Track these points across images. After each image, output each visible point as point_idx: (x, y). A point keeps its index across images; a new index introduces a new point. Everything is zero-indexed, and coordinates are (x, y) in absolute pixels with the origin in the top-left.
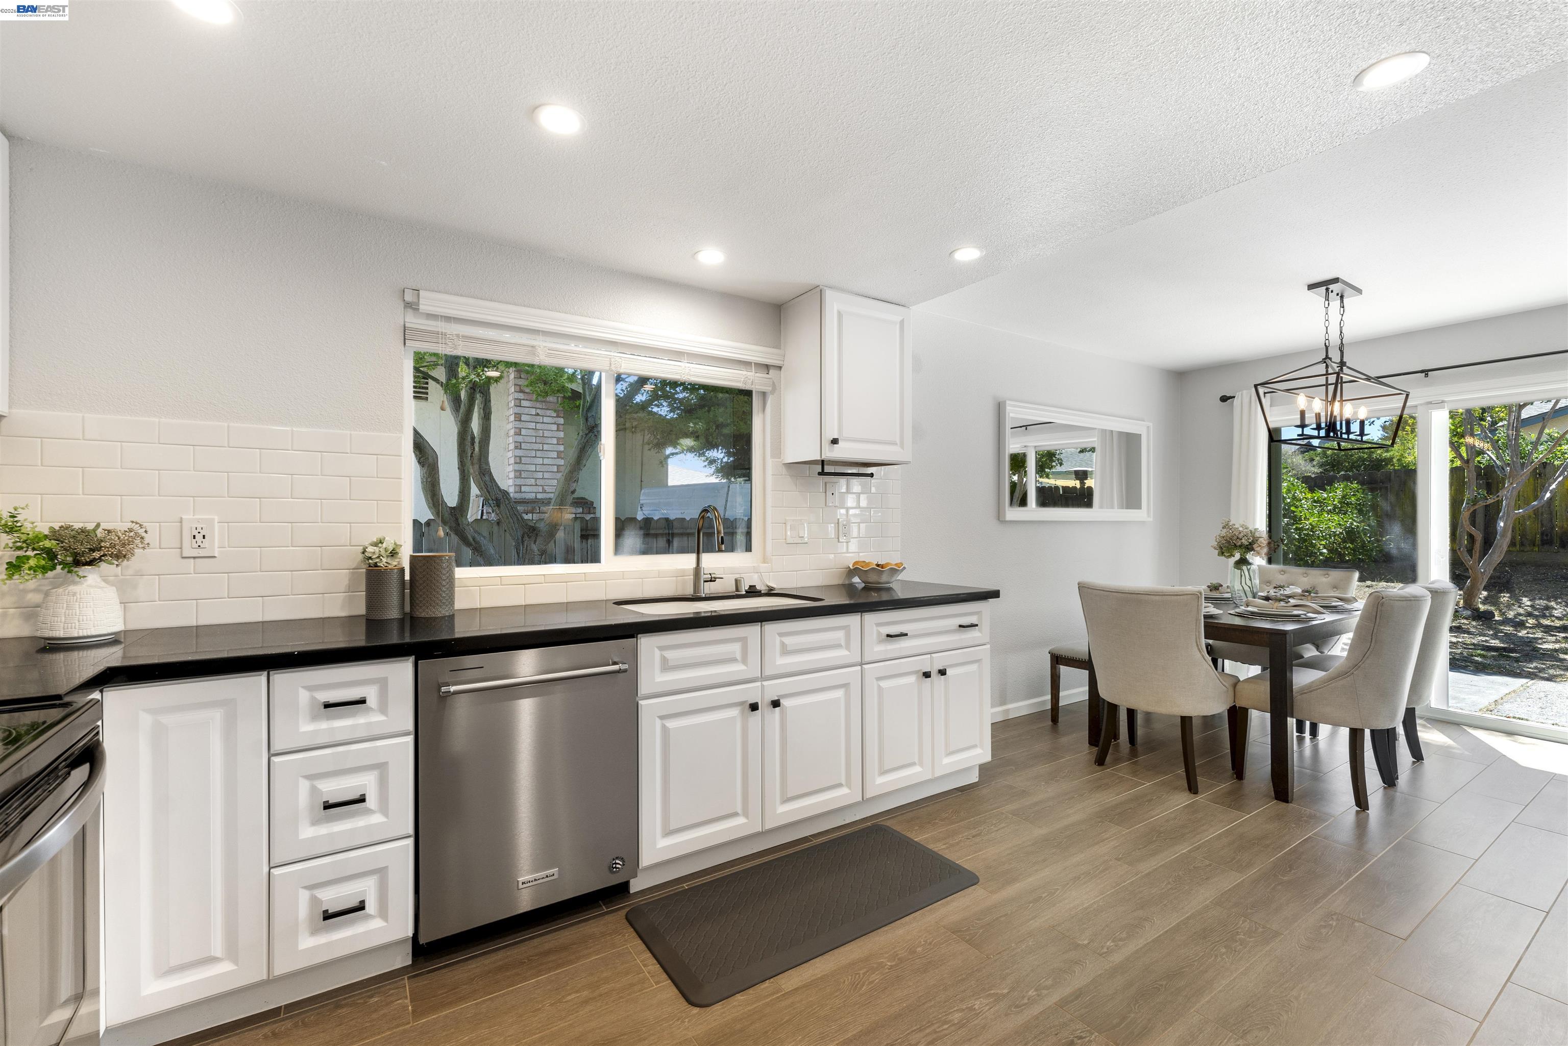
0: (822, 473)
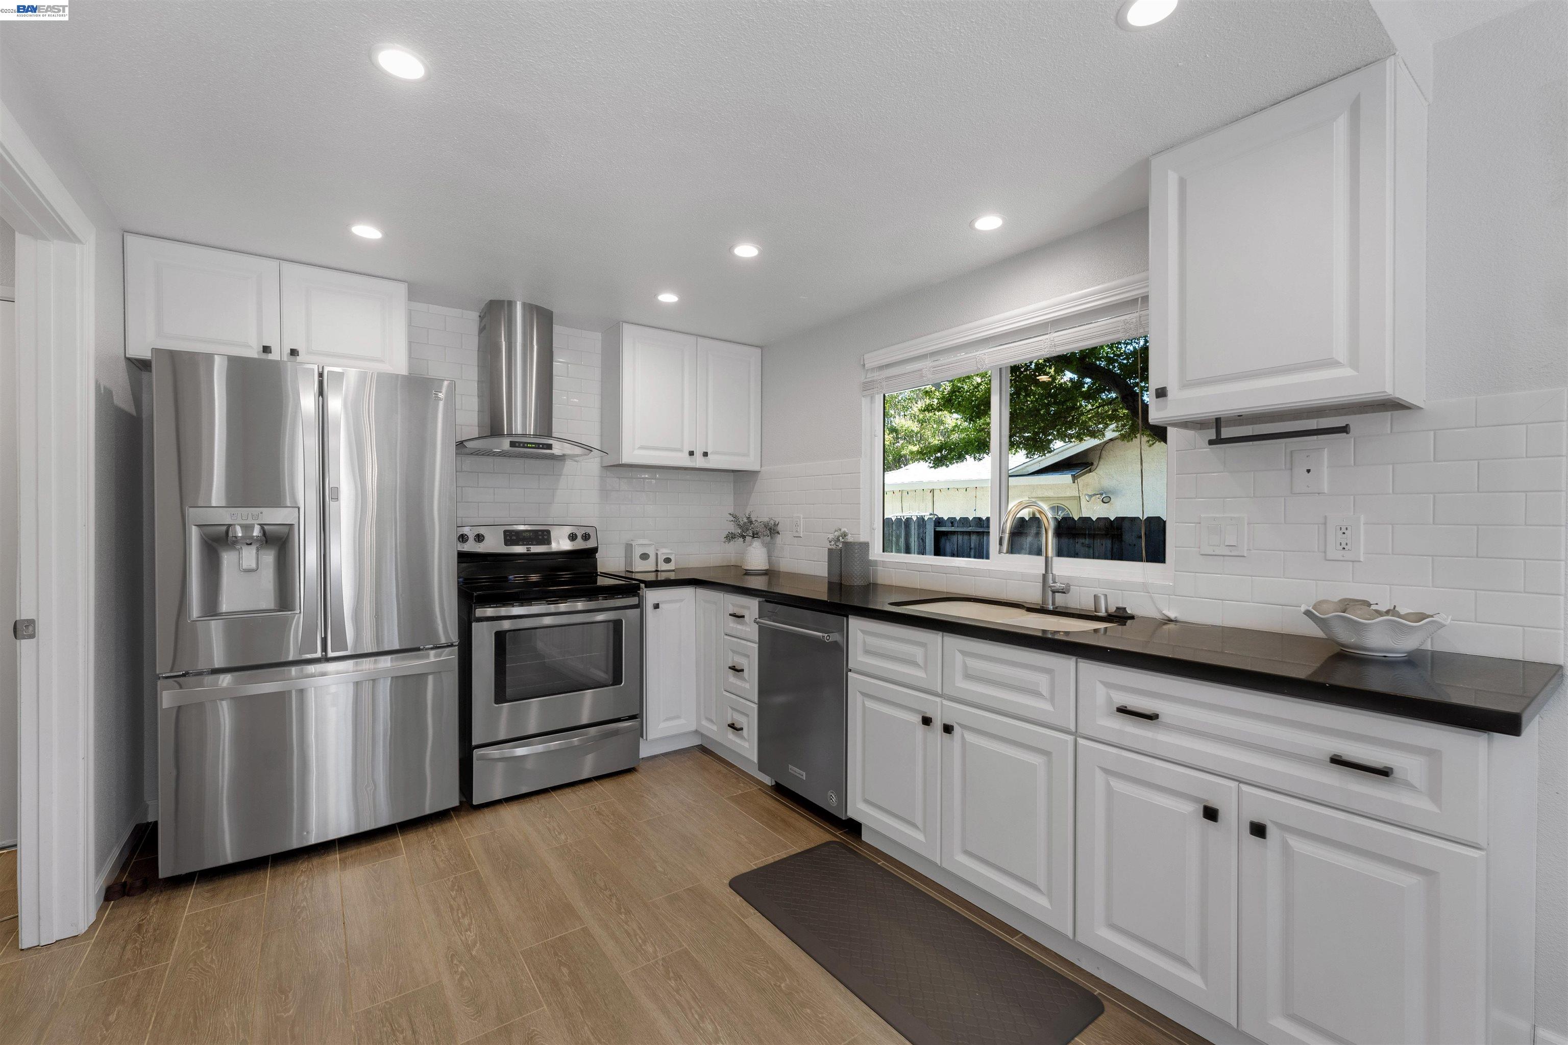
0: (1218, 441)
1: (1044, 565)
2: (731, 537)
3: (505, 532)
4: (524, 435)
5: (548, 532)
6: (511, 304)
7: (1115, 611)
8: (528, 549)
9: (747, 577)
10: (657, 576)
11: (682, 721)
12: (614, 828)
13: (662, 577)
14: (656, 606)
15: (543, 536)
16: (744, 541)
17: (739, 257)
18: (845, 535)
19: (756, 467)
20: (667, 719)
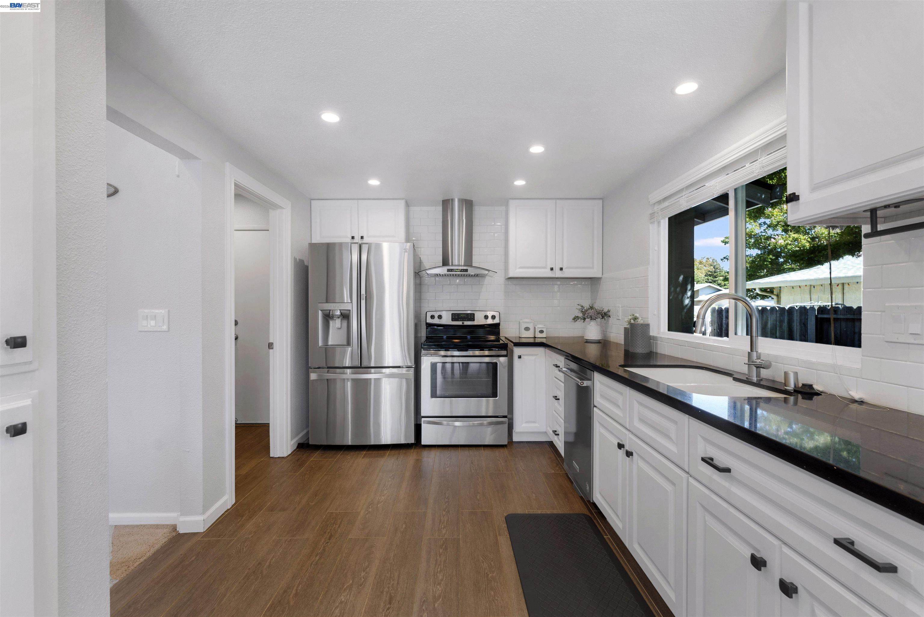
0: (872, 234)
1: (750, 343)
2: (576, 319)
3: (452, 314)
4: (459, 265)
5: (474, 314)
6: (453, 200)
7: (801, 387)
8: (463, 323)
9: (587, 344)
10: (535, 340)
11: (537, 425)
12: (473, 471)
13: (538, 341)
14: (520, 357)
15: (471, 317)
16: (584, 321)
17: (533, 153)
18: (635, 319)
19: (599, 275)
20: (527, 422)
